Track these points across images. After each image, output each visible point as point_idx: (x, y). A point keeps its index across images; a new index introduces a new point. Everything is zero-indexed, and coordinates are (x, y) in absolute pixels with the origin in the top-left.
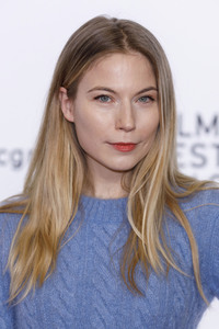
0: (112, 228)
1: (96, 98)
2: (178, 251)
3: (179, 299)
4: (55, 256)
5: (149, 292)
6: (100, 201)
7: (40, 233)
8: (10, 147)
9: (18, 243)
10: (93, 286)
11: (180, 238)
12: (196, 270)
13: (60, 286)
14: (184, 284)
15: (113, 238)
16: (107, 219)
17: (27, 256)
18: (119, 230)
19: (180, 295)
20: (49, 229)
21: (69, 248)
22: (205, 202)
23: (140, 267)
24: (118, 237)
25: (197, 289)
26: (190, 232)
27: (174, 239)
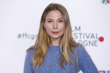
0: (57, 53)
1: (49, 22)
2: (73, 59)
3: (73, 70)
4: (43, 59)
5: (66, 68)
6: (54, 46)
7: (40, 53)
8: (31, 34)
9: (35, 56)
10: (53, 66)
11: (73, 56)
12: (77, 63)
13: (45, 66)
14: (74, 67)
15: (58, 55)
16: (56, 51)
17: (37, 59)
18: (59, 53)
19: (74, 69)
20: (42, 53)
21: (47, 57)
22: (79, 48)
23: (64, 62)
24: (59, 55)
25: (77, 68)
26: (76, 55)
27: (72, 56)
